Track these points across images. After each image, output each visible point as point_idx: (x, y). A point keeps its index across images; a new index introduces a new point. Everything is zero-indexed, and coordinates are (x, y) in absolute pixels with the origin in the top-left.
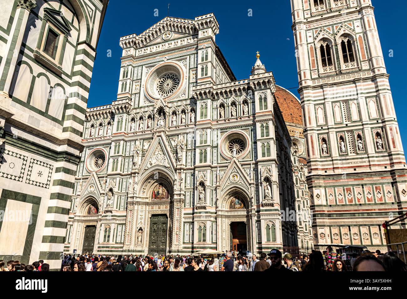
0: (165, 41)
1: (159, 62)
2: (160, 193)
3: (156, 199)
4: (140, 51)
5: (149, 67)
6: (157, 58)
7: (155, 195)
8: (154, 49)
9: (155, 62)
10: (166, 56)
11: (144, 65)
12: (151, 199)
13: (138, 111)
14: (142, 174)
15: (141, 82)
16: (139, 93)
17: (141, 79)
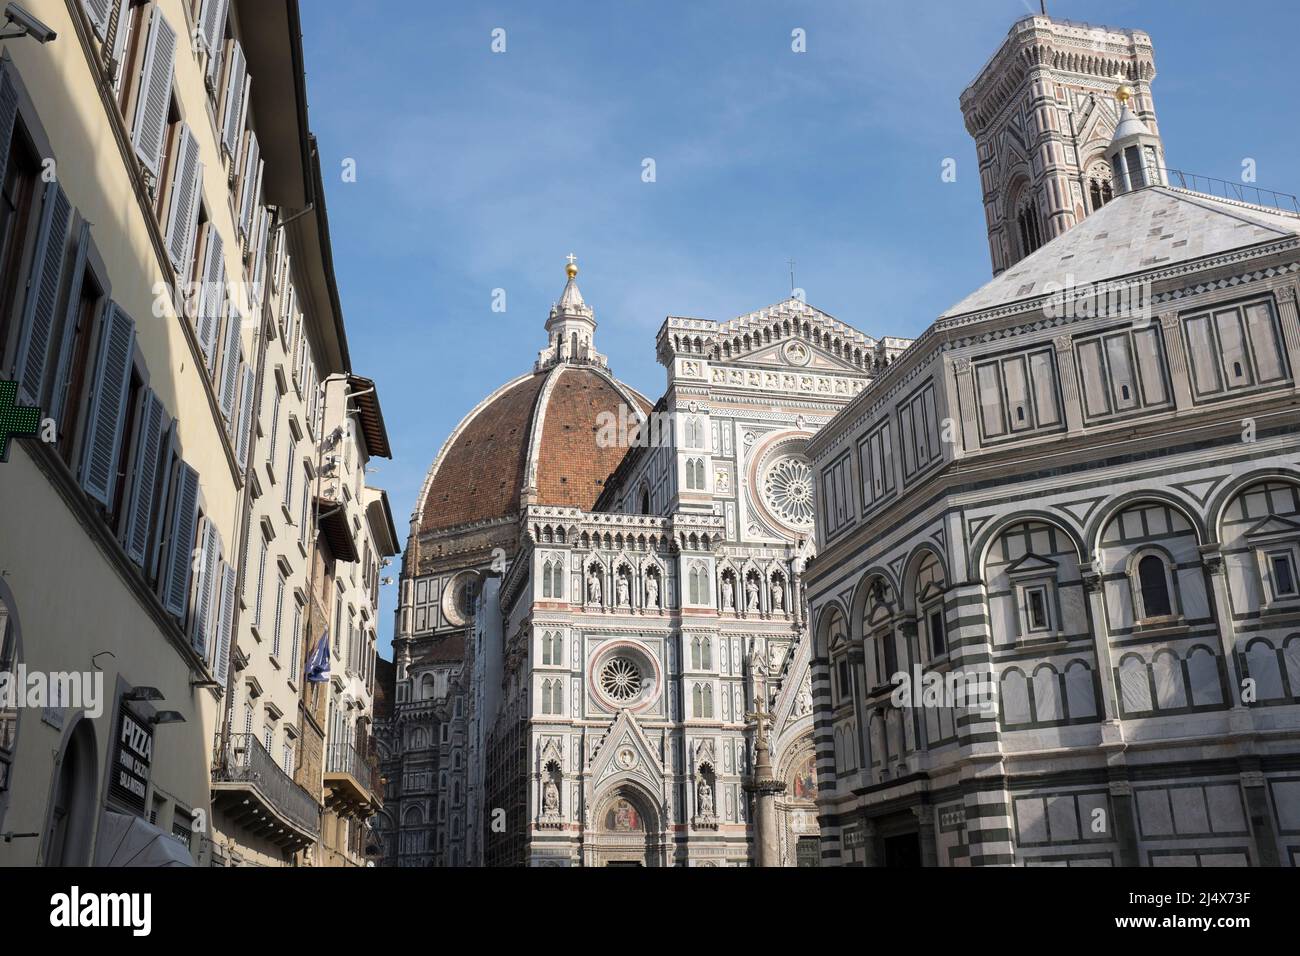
0: (792, 368)
1: (782, 423)
2: (813, 781)
3: (804, 796)
4: (719, 371)
5: (751, 428)
6: (774, 409)
7: (802, 788)
8: (763, 380)
9: (771, 422)
10: (802, 415)
11: (740, 420)
12: (792, 797)
13: (740, 552)
14: (782, 732)
15: (736, 468)
16: (736, 500)
17: (734, 460)
